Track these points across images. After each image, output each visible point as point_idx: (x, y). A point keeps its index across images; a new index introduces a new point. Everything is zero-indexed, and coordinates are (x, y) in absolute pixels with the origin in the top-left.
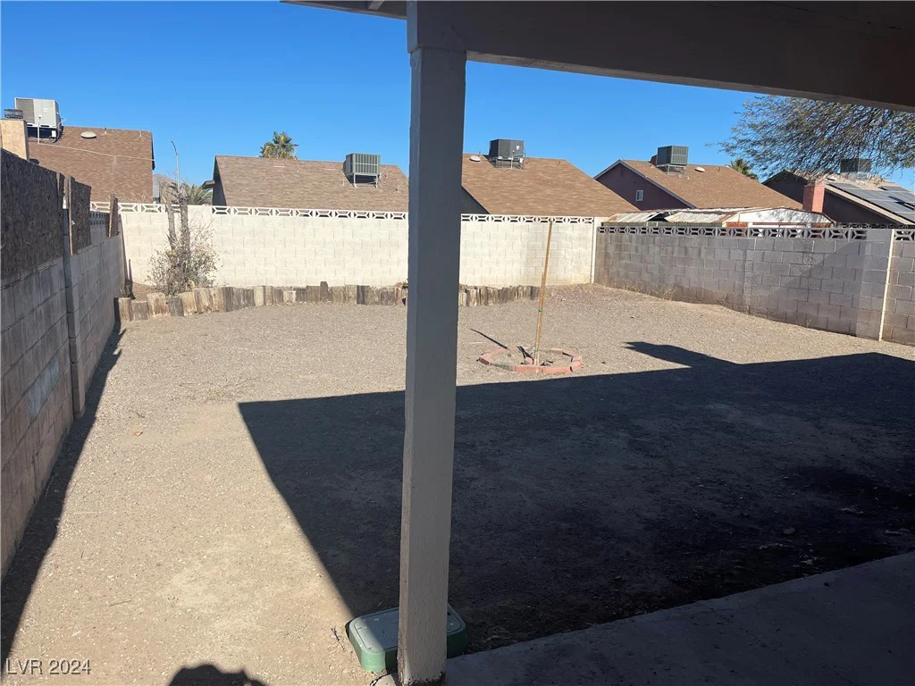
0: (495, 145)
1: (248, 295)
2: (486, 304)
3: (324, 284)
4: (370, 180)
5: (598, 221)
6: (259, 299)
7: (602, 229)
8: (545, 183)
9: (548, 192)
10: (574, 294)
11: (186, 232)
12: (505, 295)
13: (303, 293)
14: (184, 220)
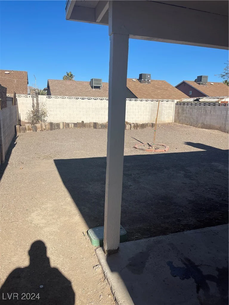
0: (141, 75)
1: (58, 125)
2: (137, 129)
3: (83, 122)
4: (99, 87)
5: (176, 101)
6: (61, 126)
7: (177, 104)
8: (158, 88)
9: (159, 91)
10: (167, 126)
11: (38, 104)
12: (143, 126)
13: (76, 125)
14: (37, 100)
